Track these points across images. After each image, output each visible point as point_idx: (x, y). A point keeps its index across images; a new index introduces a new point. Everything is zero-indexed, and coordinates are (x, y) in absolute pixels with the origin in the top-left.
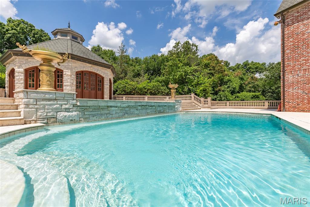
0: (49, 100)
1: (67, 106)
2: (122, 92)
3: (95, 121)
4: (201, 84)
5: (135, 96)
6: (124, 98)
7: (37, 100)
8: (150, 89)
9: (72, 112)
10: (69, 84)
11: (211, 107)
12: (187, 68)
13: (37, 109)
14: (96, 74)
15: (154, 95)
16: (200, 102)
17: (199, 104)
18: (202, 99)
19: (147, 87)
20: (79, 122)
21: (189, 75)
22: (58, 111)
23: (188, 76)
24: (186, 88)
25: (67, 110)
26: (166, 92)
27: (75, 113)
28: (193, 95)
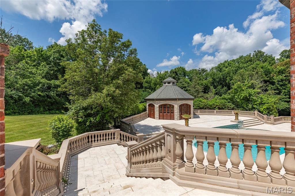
2: (197, 107)
4: (265, 103)
5: (207, 110)
6: (199, 111)
8: (218, 105)
10: (177, 112)
11: (275, 123)
12: (251, 91)
14: (187, 104)
15: (221, 109)
16: (263, 118)
17: (263, 120)
18: (265, 116)
19: (216, 104)
21: (253, 96)
23: (251, 97)
24: (250, 105)
26: (232, 107)
28: (256, 112)
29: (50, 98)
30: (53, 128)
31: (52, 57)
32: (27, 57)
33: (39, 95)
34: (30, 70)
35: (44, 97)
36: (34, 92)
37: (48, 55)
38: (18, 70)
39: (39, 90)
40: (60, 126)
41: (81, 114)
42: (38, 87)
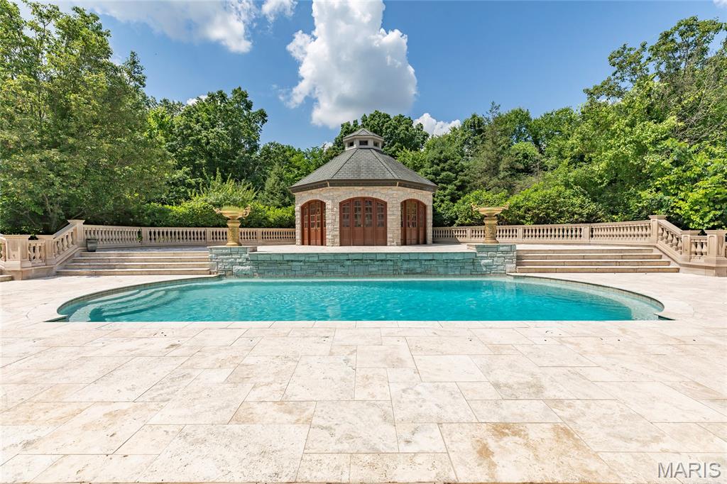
0: (226, 254)
1: (240, 260)
3: (271, 277)
7: (217, 255)
8: (534, 208)
9: (245, 266)
13: (217, 262)
15: (545, 223)
18: (686, 237)
19: (525, 203)
20: (253, 276)
22: (233, 264)
25: (241, 264)
27: (248, 267)
28: (655, 221)
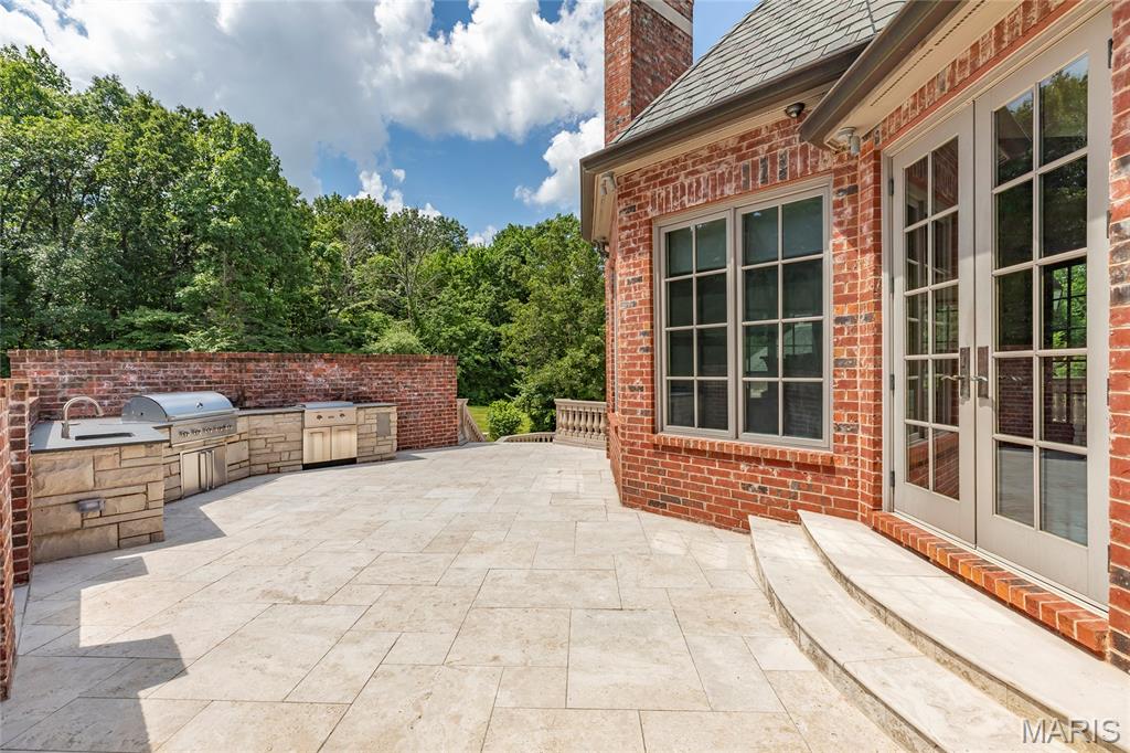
29: (499, 369)
30: (492, 421)
31: (503, 267)
32: (456, 273)
33: (478, 362)
34: (460, 306)
35: (486, 365)
36: (468, 355)
37: (495, 262)
38: (441, 307)
39: (477, 349)
40: (500, 417)
41: (535, 402)
42: (476, 344)
